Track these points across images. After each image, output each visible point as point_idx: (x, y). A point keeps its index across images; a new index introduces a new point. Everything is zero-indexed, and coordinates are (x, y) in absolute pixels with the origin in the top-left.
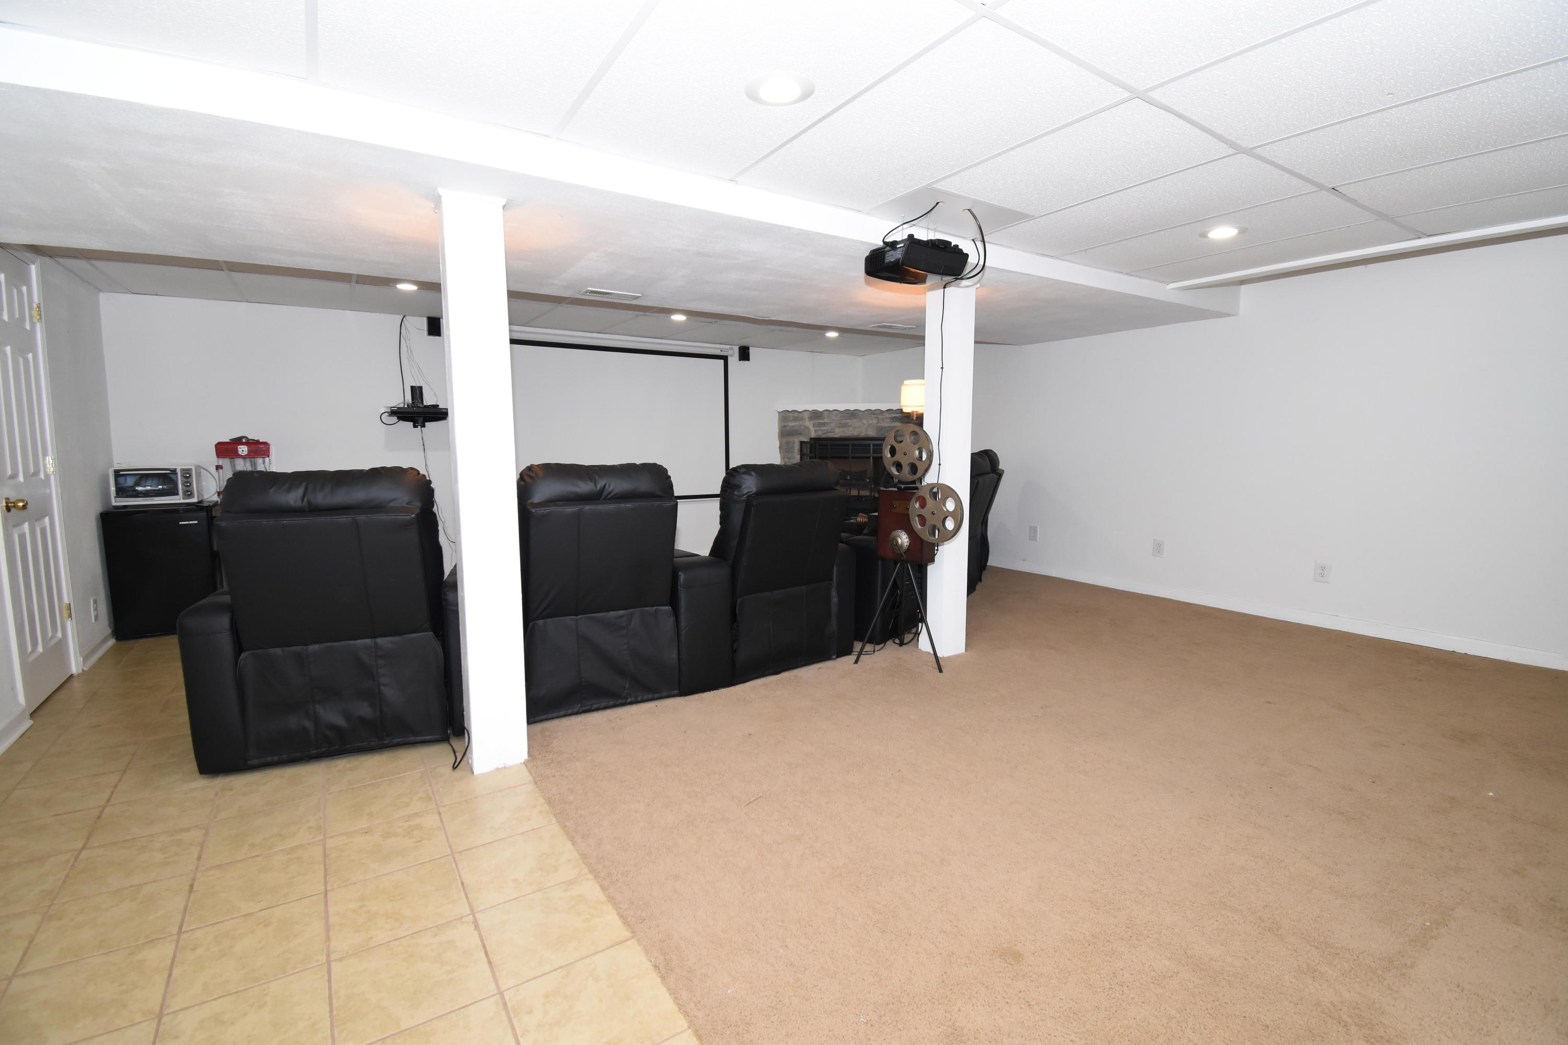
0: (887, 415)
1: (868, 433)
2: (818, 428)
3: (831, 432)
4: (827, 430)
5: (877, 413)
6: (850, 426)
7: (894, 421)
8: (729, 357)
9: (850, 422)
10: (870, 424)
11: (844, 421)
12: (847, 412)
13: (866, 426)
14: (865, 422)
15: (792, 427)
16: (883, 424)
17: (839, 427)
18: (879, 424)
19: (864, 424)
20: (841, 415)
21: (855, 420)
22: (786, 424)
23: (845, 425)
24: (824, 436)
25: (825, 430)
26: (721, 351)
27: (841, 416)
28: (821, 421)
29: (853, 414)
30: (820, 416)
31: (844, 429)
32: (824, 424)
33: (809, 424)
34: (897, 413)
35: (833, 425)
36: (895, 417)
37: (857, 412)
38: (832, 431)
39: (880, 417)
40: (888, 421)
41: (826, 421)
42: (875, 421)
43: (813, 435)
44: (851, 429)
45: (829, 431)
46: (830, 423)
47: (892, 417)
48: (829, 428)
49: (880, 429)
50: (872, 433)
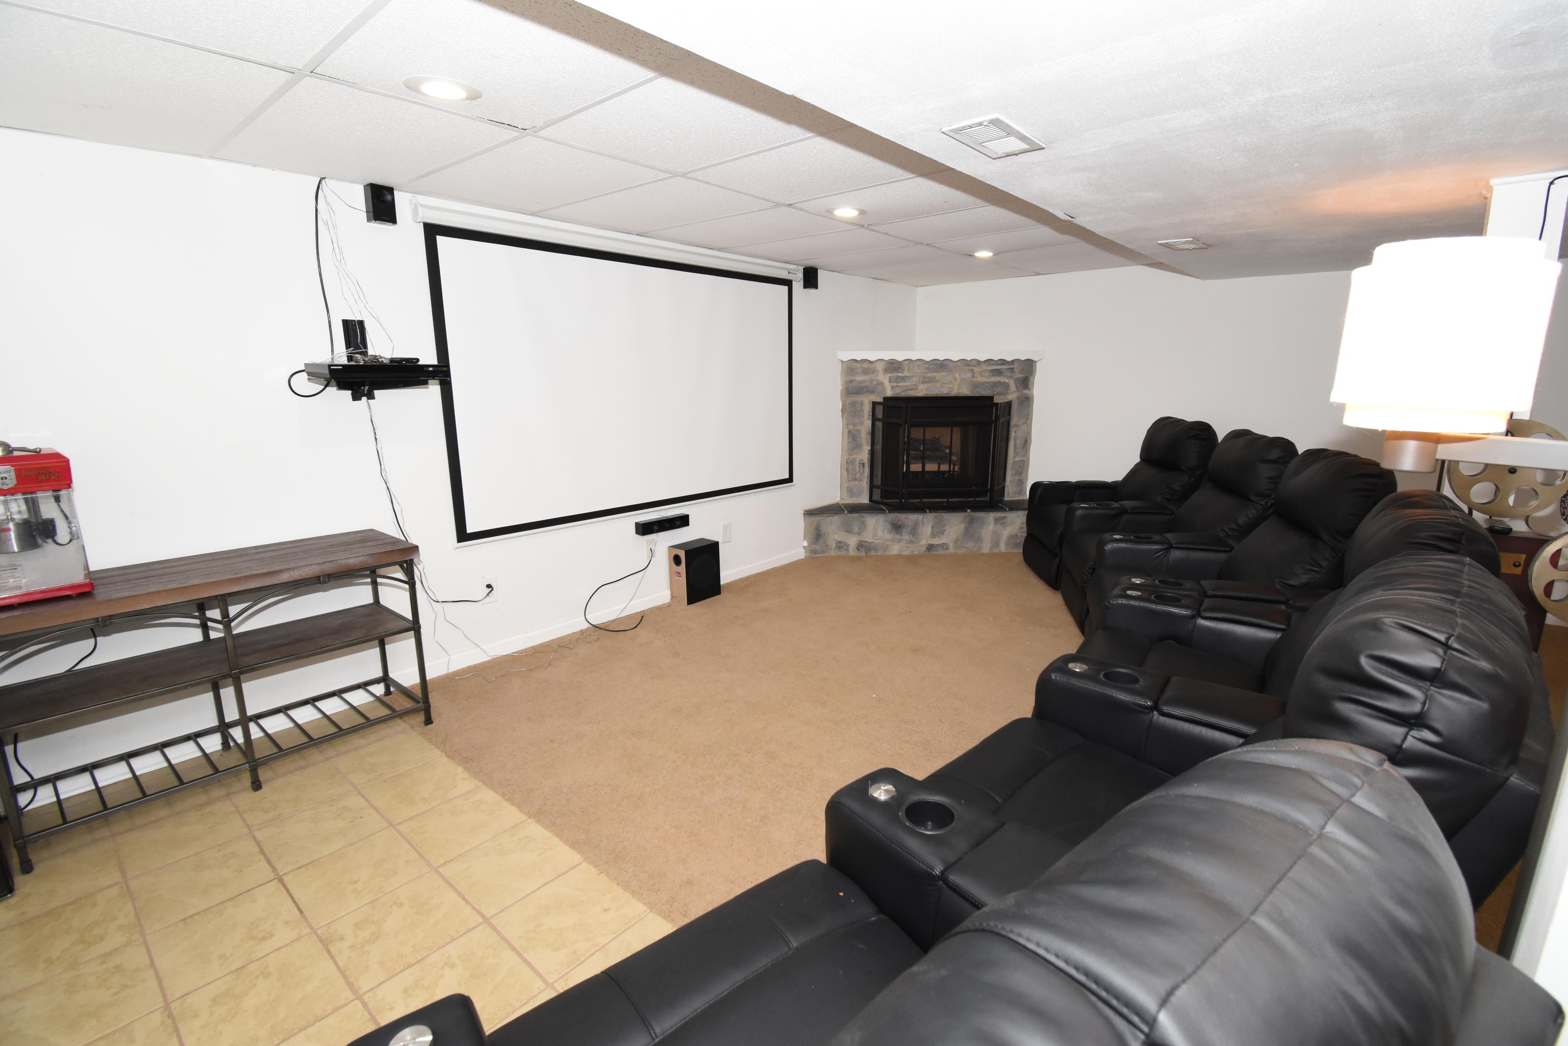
0: (984, 367)
1: (961, 391)
2: (895, 384)
3: (911, 389)
4: (908, 386)
5: (972, 364)
6: (938, 381)
7: (994, 375)
8: (793, 282)
9: (938, 376)
10: (963, 380)
11: (930, 375)
12: (933, 362)
13: (958, 382)
14: (957, 376)
15: (859, 382)
16: (980, 379)
17: (923, 383)
18: (974, 379)
19: (956, 379)
20: (927, 366)
21: (944, 374)
22: (852, 378)
23: (932, 380)
24: (903, 394)
25: (905, 386)
26: (789, 273)
27: (926, 368)
28: (900, 374)
29: (941, 365)
30: (899, 368)
31: (930, 385)
32: (903, 379)
33: (884, 378)
34: (997, 365)
35: (915, 379)
36: (995, 370)
37: (946, 362)
38: (915, 387)
39: (976, 369)
40: (987, 374)
41: (906, 374)
42: (969, 375)
43: (889, 393)
44: (938, 385)
45: (910, 387)
46: (912, 377)
47: (992, 370)
48: (910, 384)
49: (976, 385)
50: (965, 391)
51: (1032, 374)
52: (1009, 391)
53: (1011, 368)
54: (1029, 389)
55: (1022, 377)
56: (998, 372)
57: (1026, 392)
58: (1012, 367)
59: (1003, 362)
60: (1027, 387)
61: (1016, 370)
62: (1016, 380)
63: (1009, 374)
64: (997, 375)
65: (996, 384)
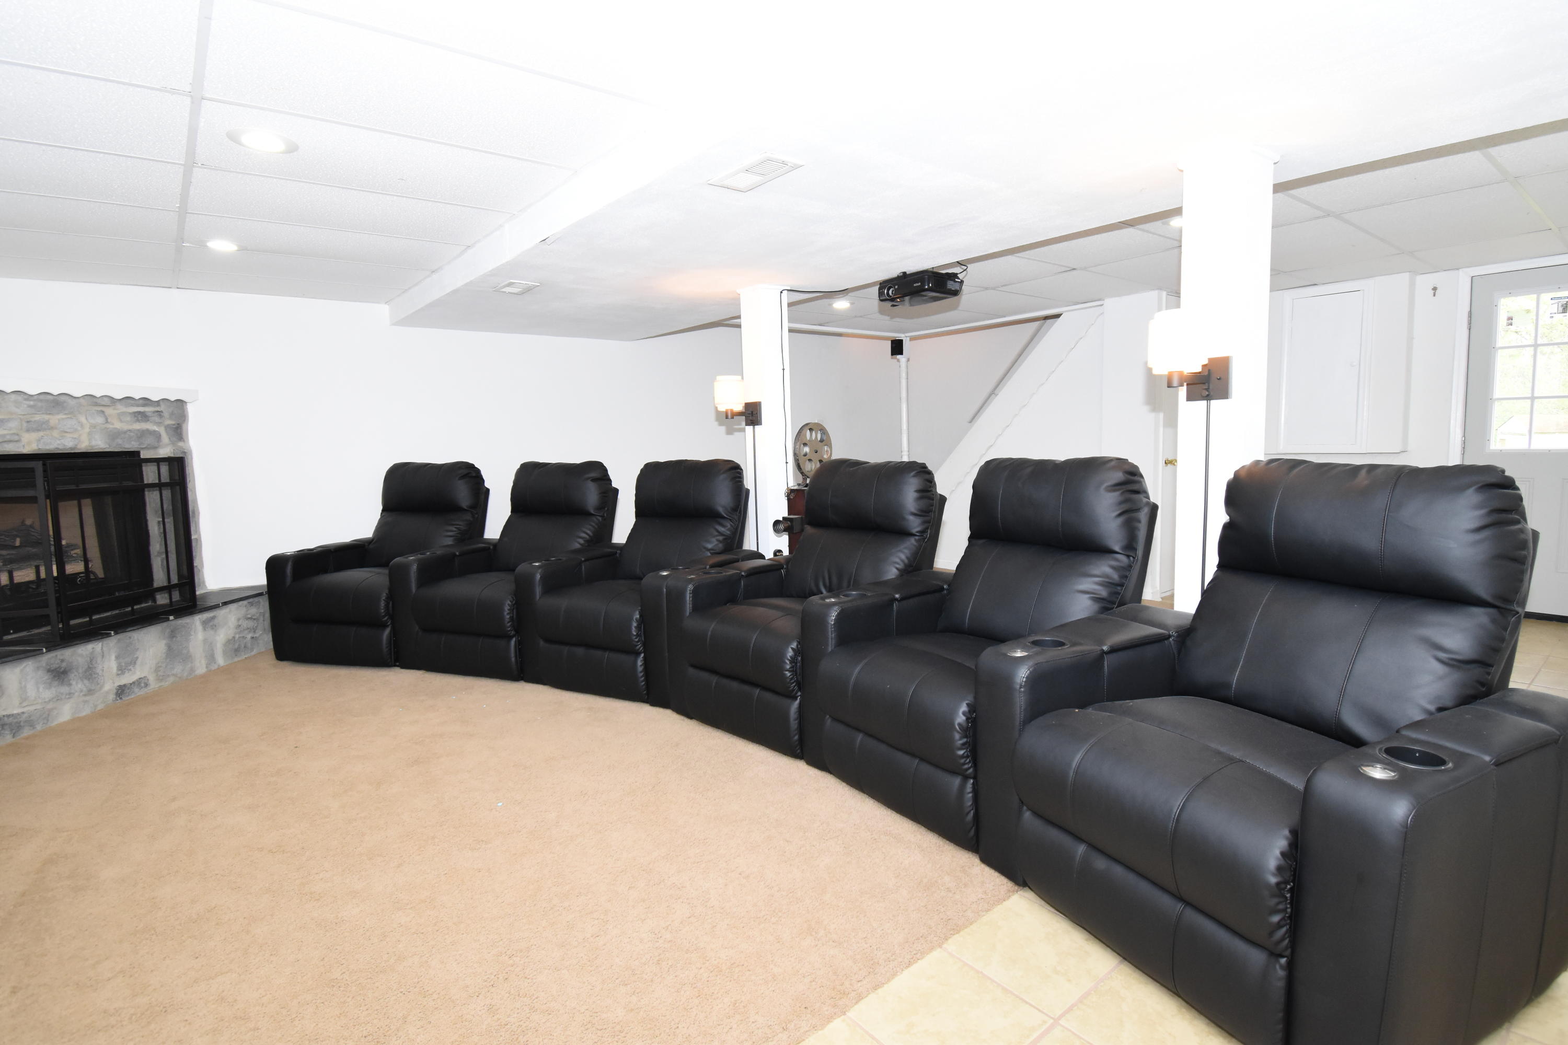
0: (122, 408)
1: (93, 443)
3: (10, 441)
5: (103, 403)
6: (52, 428)
7: (138, 421)
9: (54, 419)
10: (93, 426)
11: (37, 418)
12: (42, 397)
13: (87, 430)
14: (83, 419)
16: (118, 425)
17: (28, 431)
18: (109, 426)
19: (82, 426)
20: (32, 403)
21: (61, 416)
23: (40, 427)
25: (1, 436)
27: (30, 406)
29: (55, 403)
31: (41, 434)
34: (138, 406)
35: (13, 424)
36: (139, 413)
37: (63, 398)
38: (16, 438)
39: (109, 411)
40: (129, 419)
42: (100, 420)
44: (55, 433)
45: (8, 437)
46: (8, 420)
47: (135, 413)
48: (6, 432)
49: (115, 435)
50: (100, 444)
51: (184, 421)
52: (161, 444)
53: (158, 411)
54: (184, 441)
55: (174, 425)
56: (143, 417)
57: (181, 444)
58: (158, 408)
59: (146, 401)
60: (182, 438)
61: (166, 414)
62: (167, 427)
63: (157, 419)
64: (142, 421)
65: (143, 434)
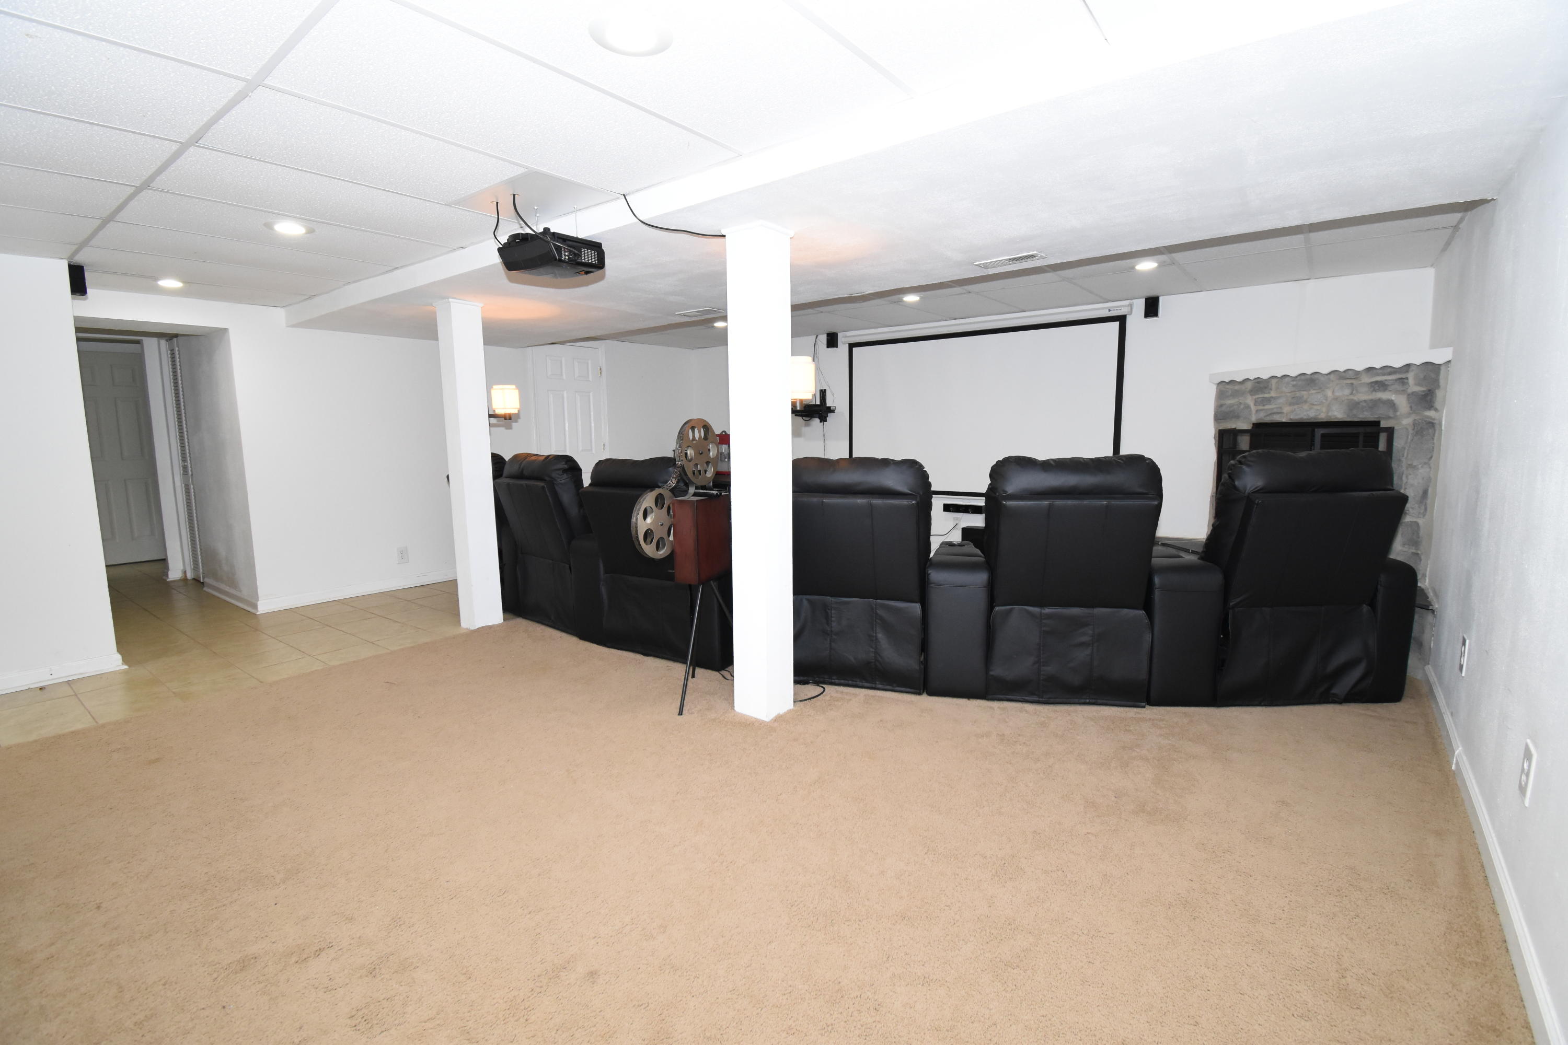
0: (1367, 379)
1: (1330, 414)
2: (1261, 407)
3: (1277, 413)
4: (1273, 409)
5: (1348, 376)
6: (1306, 402)
7: (1375, 390)
8: (1128, 316)
9: (1307, 394)
10: (1337, 398)
11: (1298, 394)
12: (1303, 377)
13: (1329, 402)
14: (1330, 393)
15: (1231, 406)
16: (1358, 397)
17: (1291, 404)
18: (1352, 397)
19: (1326, 398)
20: (1295, 383)
21: (1313, 391)
22: (1223, 402)
23: (1299, 401)
24: (1268, 419)
25: (1269, 409)
27: (1294, 386)
28: (1266, 395)
29: (1310, 381)
30: (1266, 388)
31: (1296, 407)
32: (1269, 400)
33: (1250, 400)
35: (1281, 401)
36: (1376, 382)
38: (1279, 411)
39: (1355, 383)
40: (1365, 389)
41: (1273, 394)
43: (1254, 419)
44: (1306, 407)
45: (1275, 410)
47: (1372, 383)
48: (1275, 406)
49: (1354, 405)
50: (1338, 414)
51: (1440, 385)
52: (1398, 413)
53: (1402, 378)
54: (1437, 410)
55: (1424, 391)
56: (1382, 386)
57: (1431, 413)
58: (1403, 376)
59: (1387, 370)
60: (1432, 407)
61: (1411, 381)
62: (1412, 395)
63: (1398, 387)
64: (1379, 390)
65: (1375, 403)
